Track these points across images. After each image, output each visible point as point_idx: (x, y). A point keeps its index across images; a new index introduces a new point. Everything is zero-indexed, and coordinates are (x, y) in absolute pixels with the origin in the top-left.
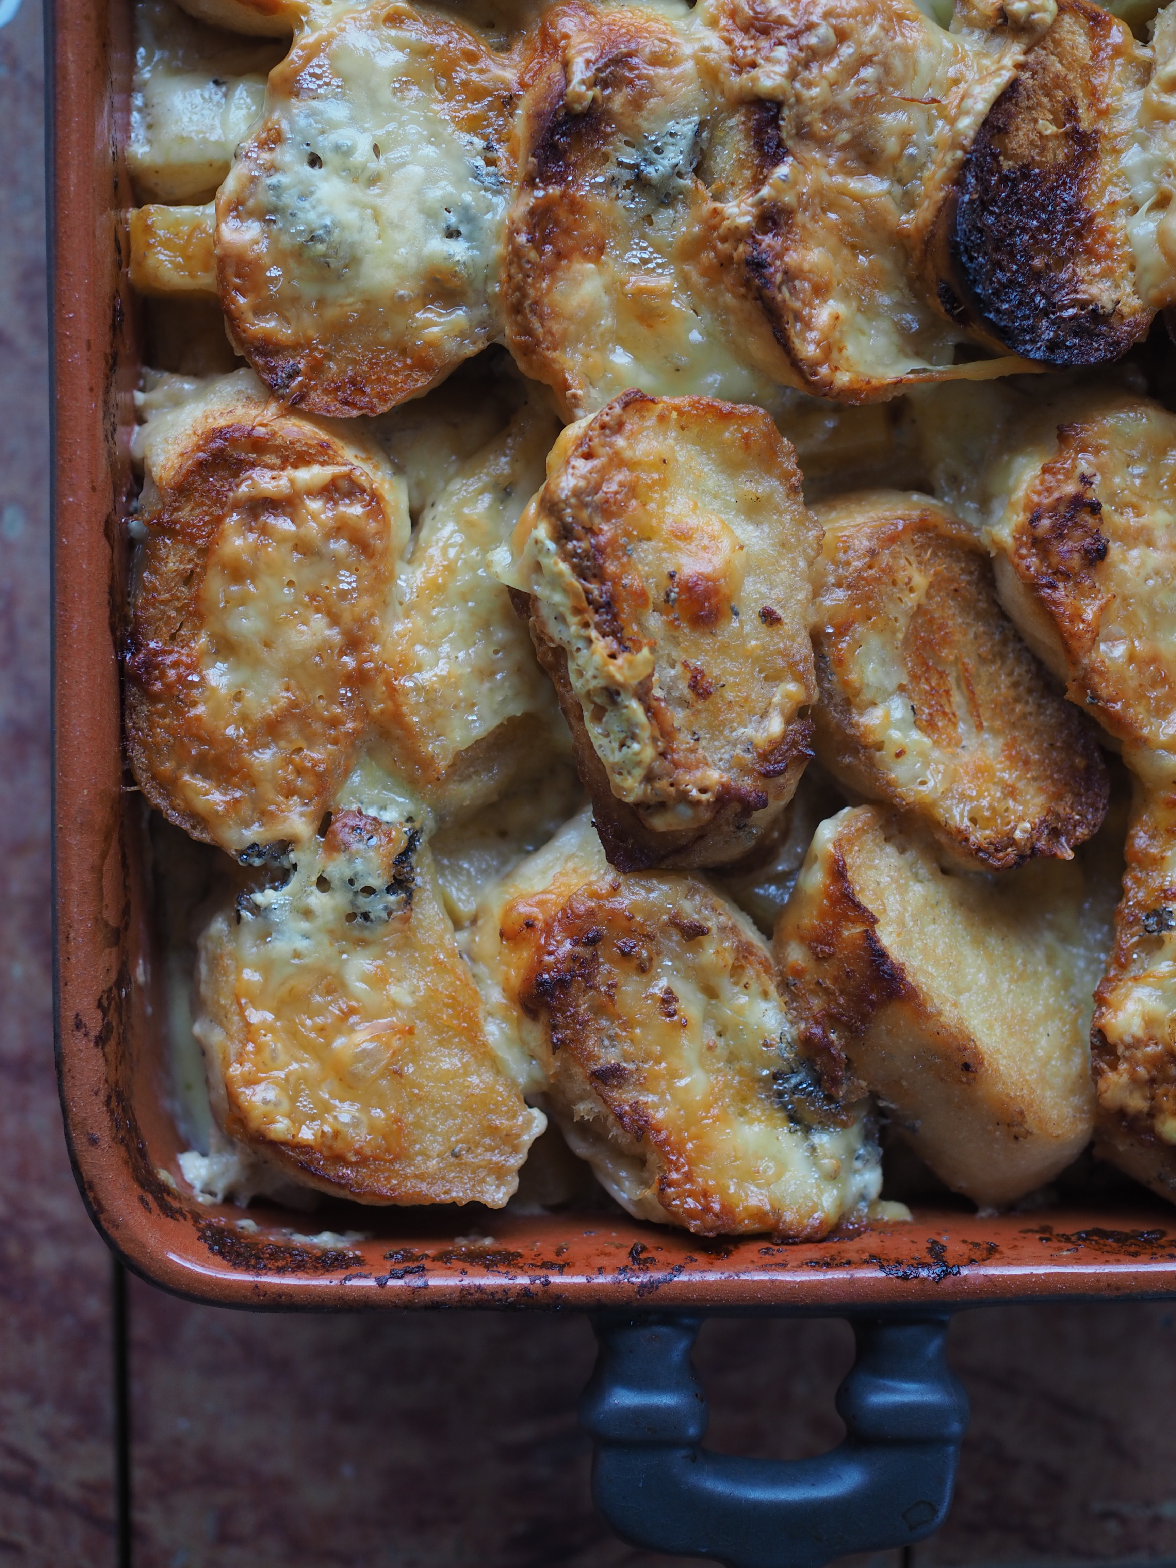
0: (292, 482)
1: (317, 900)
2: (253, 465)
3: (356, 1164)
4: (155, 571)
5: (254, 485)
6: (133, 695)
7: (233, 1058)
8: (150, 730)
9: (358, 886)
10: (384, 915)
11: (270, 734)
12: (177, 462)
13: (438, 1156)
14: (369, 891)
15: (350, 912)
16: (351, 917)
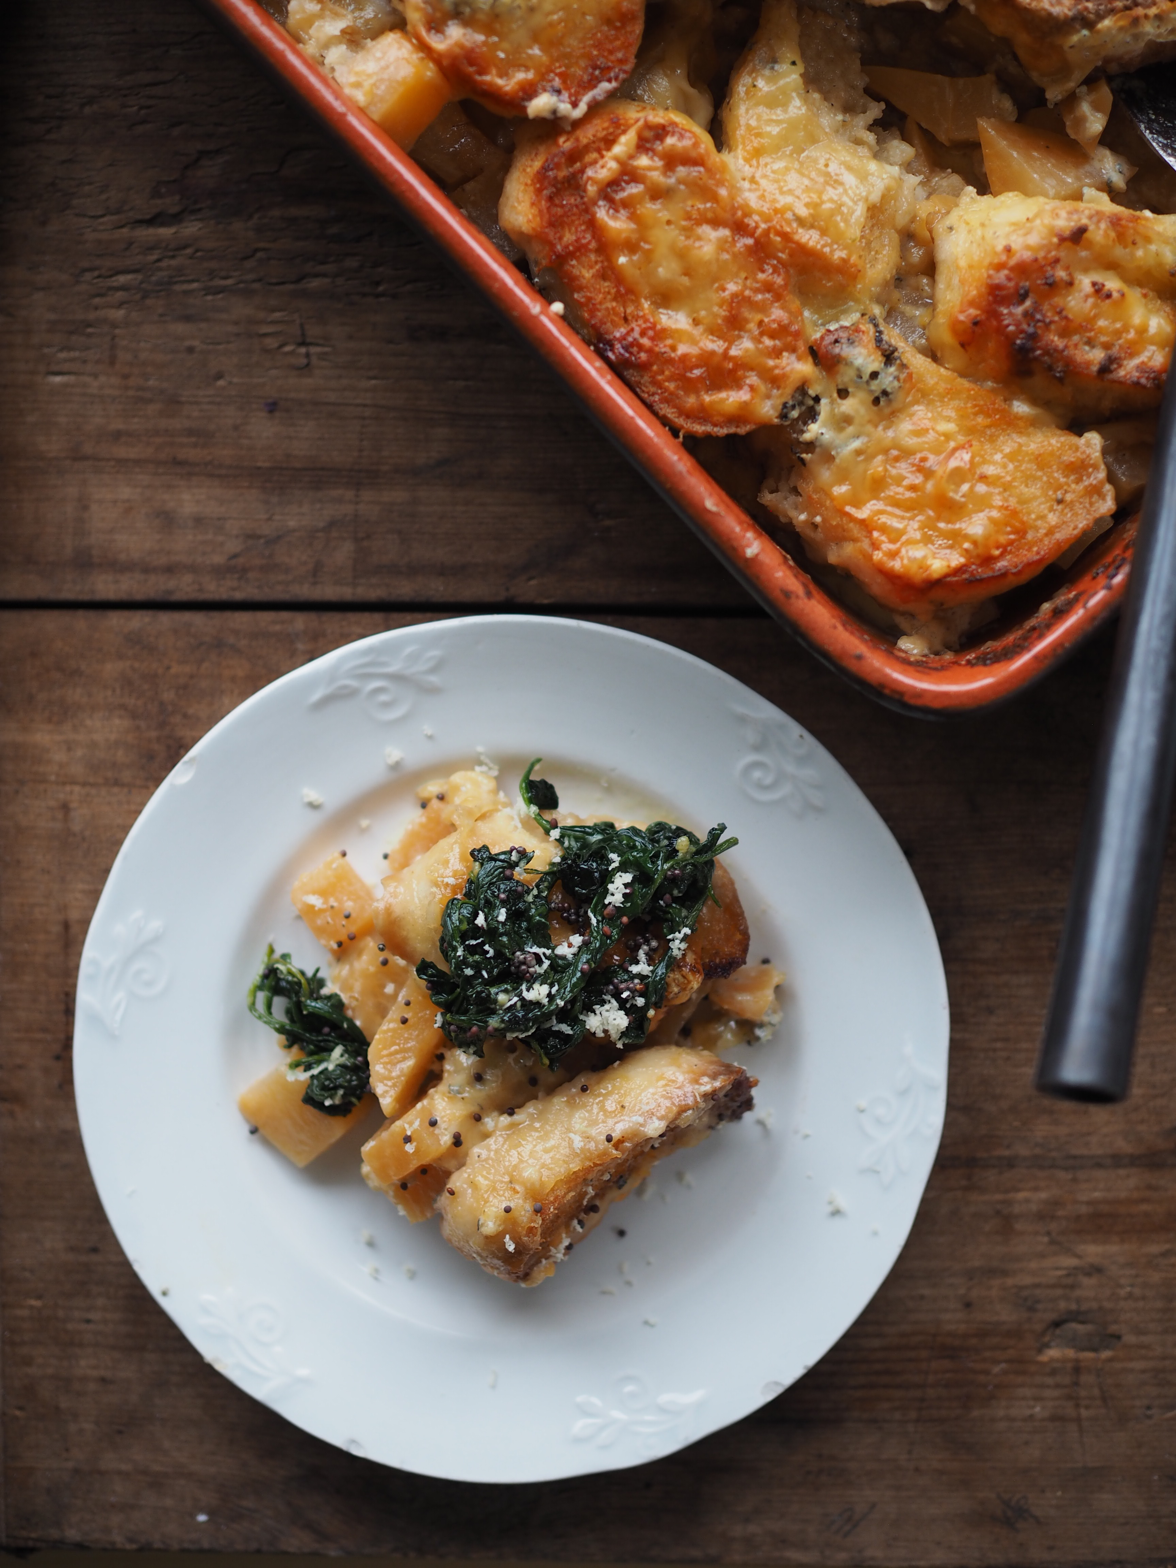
0: (617, 159)
1: (848, 406)
2: (582, 171)
3: (1002, 555)
4: (580, 289)
5: (595, 181)
6: (633, 375)
7: (870, 550)
8: (661, 388)
9: (866, 377)
10: (896, 384)
11: (735, 329)
12: (534, 211)
13: (1050, 511)
14: (874, 375)
15: (872, 398)
16: (876, 401)
